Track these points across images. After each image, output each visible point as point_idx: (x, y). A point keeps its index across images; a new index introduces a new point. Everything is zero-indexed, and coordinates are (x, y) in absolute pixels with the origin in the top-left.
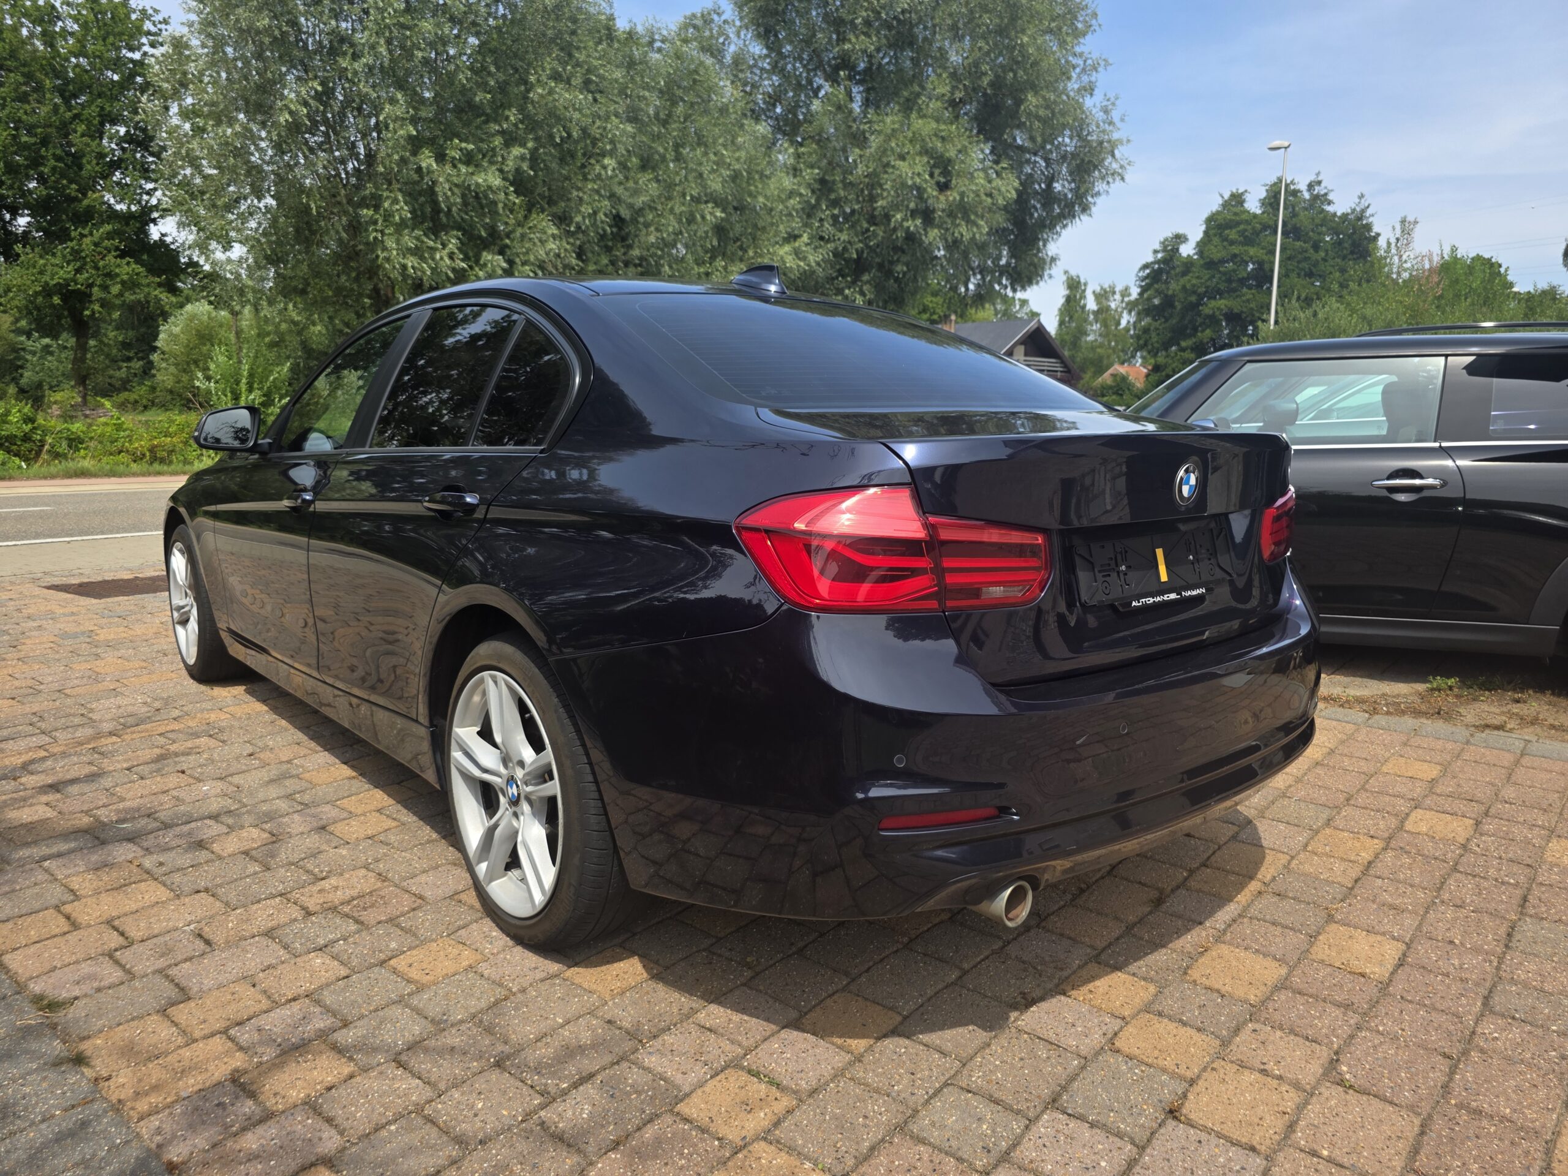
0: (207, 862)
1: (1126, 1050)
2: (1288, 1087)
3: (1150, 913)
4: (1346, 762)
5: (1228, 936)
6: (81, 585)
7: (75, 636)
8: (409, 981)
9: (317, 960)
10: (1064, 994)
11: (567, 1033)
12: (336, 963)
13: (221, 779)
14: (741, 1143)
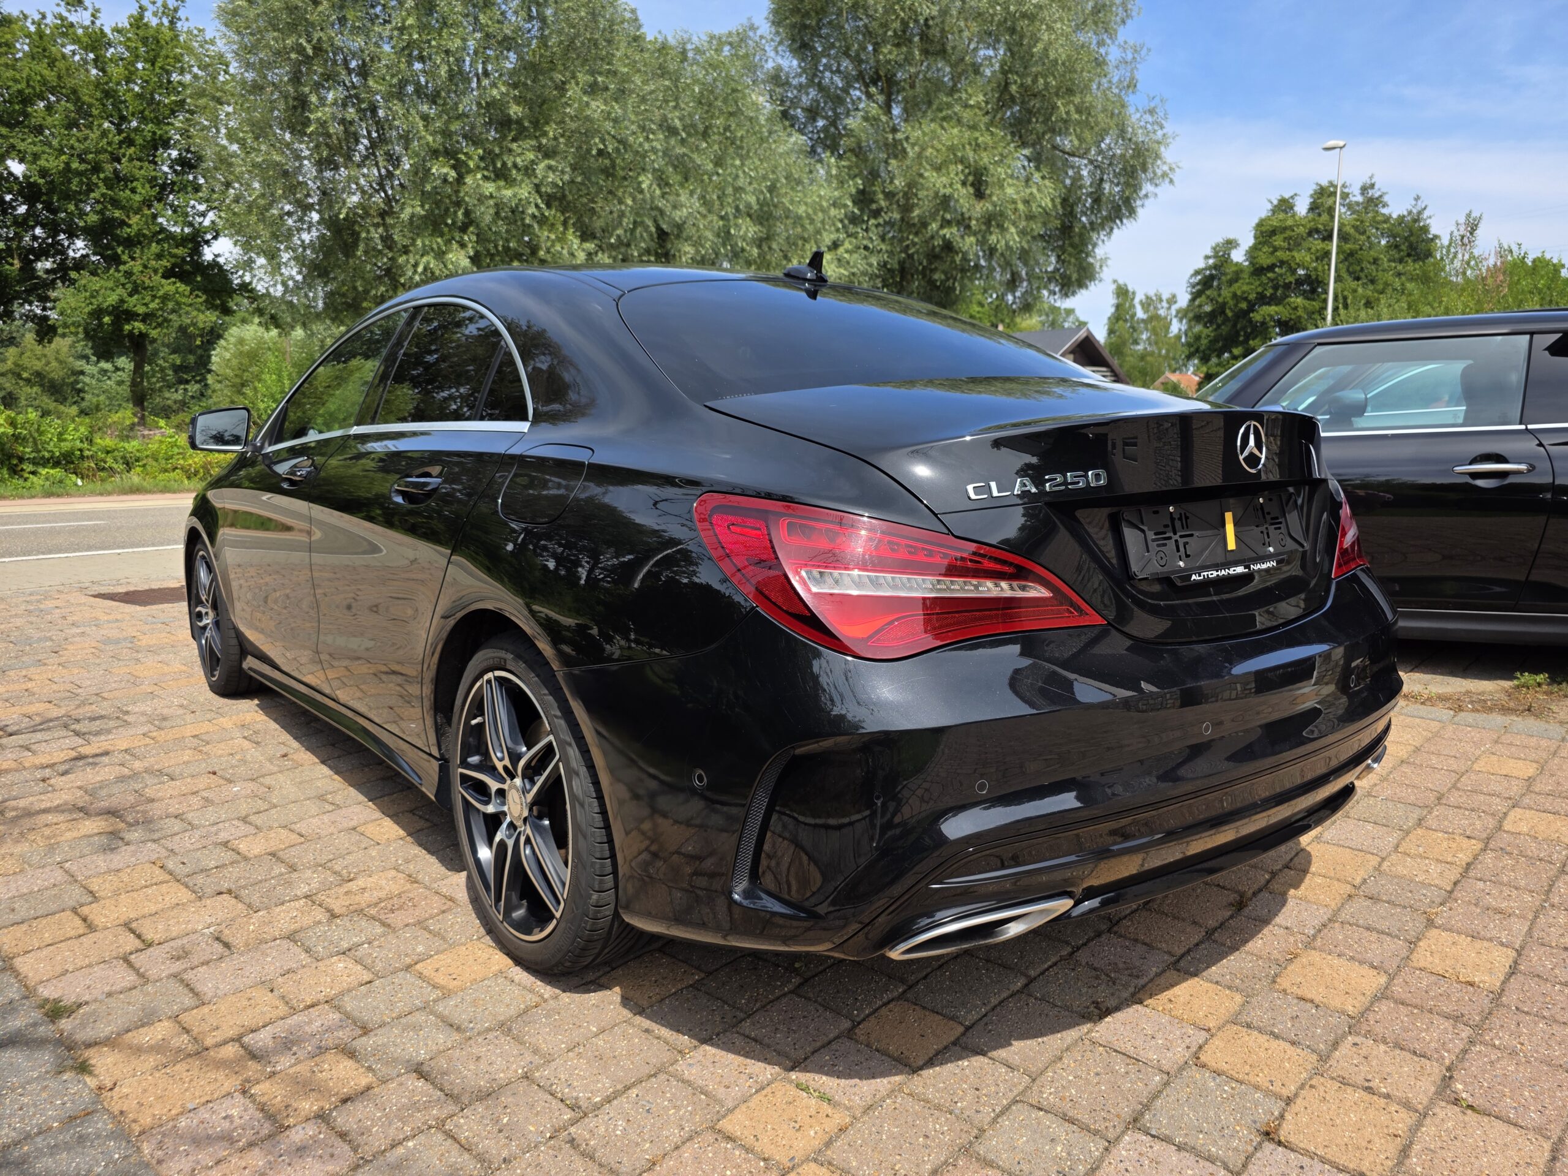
0: (232, 863)
1: (1212, 1064)
2: (1397, 1107)
3: (1231, 917)
4: (1434, 760)
5: (1318, 942)
6: (127, 593)
7: (117, 642)
8: (435, 987)
9: (340, 964)
10: (1141, 1002)
11: (601, 1043)
12: (359, 967)
13: (253, 780)
14: (790, 1165)
